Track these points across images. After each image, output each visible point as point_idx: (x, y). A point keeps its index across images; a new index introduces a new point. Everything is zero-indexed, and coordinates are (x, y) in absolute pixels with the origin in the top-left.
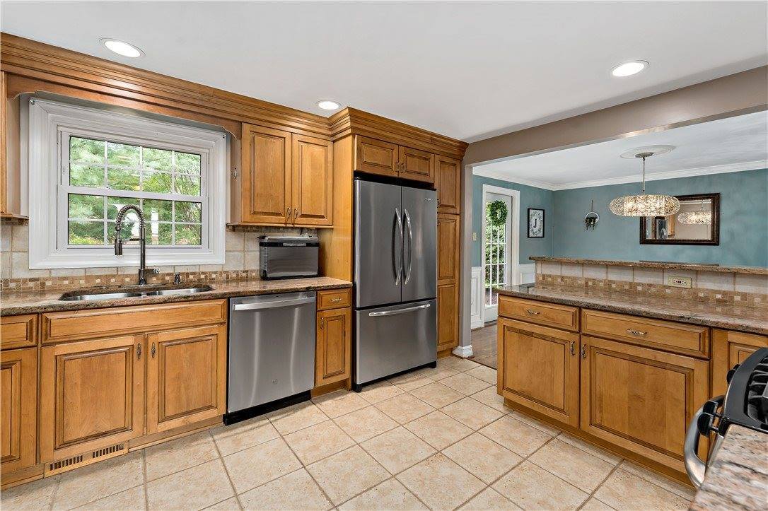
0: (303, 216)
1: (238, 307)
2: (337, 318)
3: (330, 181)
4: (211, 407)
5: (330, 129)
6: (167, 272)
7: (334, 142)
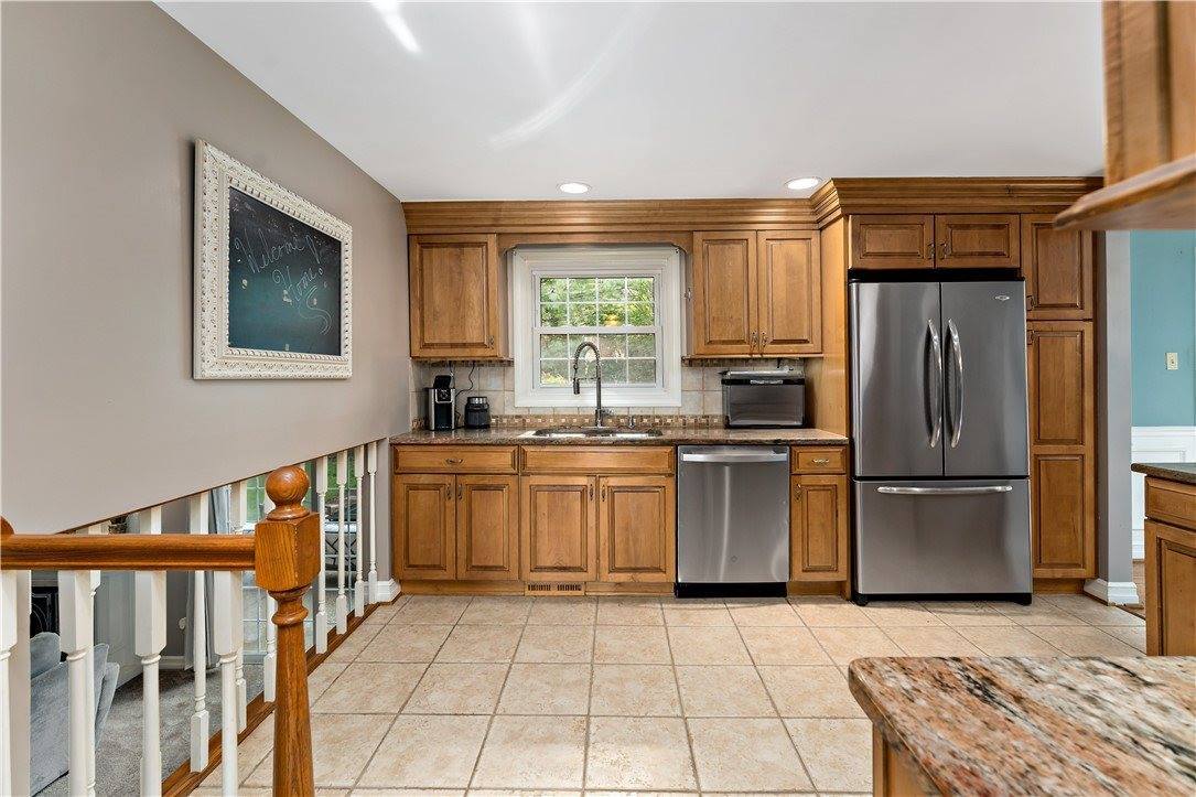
0: (775, 342)
1: (687, 457)
2: (824, 488)
3: (816, 289)
4: (658, 570)
5: (815, 213)
6: (621, 414)
7: (821, 230)
